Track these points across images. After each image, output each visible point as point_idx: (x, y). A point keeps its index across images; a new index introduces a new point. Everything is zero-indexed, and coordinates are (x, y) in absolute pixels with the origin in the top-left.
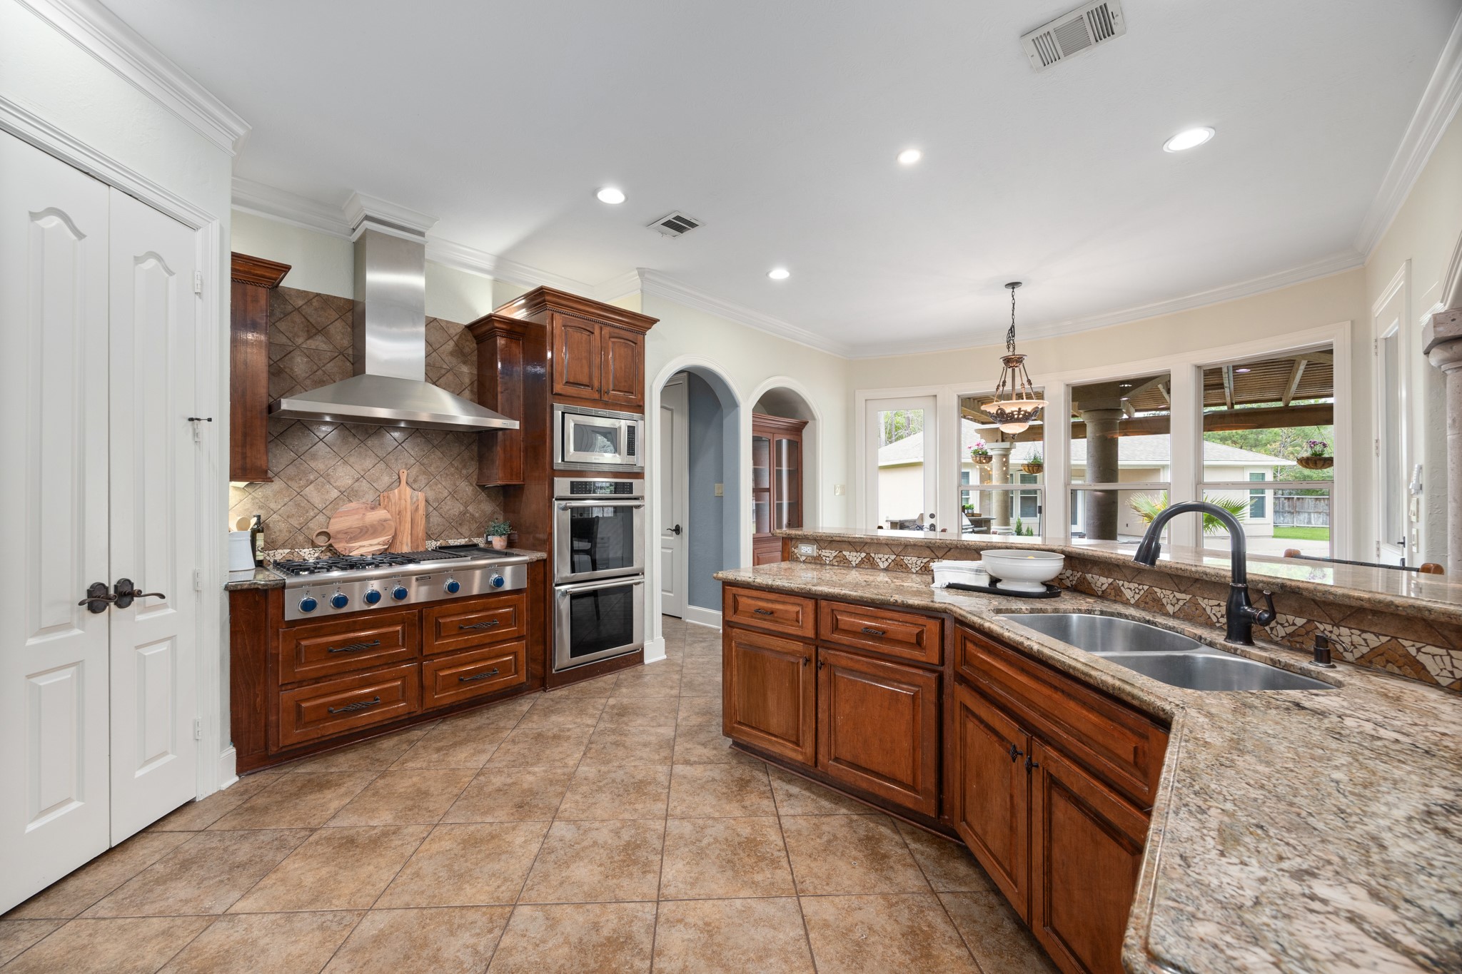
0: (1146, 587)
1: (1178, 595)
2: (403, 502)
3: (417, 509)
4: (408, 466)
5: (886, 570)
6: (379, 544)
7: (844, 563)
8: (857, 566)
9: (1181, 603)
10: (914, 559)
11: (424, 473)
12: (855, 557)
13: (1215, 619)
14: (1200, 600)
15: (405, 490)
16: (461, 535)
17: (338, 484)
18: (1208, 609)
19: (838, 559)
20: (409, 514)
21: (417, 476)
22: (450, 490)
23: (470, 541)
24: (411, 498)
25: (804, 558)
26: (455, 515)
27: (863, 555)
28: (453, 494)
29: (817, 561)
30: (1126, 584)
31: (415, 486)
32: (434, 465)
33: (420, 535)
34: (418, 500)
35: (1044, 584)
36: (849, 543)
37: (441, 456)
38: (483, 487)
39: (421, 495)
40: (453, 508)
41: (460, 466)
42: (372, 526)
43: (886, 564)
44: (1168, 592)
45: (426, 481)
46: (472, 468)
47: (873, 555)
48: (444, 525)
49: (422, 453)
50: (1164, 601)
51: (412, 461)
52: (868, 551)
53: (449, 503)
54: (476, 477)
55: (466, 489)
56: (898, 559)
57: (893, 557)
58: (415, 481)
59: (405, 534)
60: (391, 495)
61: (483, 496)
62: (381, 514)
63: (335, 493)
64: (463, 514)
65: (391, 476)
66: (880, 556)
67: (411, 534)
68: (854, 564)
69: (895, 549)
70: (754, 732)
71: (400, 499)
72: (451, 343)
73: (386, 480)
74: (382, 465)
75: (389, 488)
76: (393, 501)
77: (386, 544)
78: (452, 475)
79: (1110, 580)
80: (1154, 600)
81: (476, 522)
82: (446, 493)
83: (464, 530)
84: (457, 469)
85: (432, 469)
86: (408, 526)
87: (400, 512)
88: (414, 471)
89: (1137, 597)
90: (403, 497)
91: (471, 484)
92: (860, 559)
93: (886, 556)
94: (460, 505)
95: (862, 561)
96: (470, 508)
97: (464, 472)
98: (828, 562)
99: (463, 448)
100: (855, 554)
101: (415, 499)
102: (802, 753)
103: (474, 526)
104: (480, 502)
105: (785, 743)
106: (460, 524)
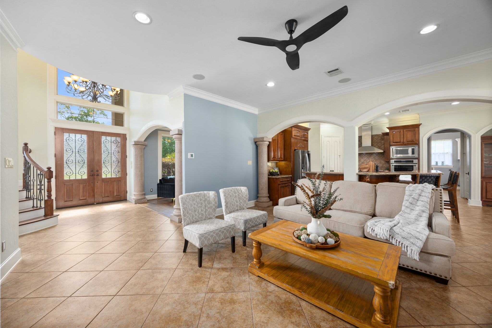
3: (373, 165)
17: (361, 161)
20: (372, 166)
22: (380, 162)
31: (373, 162)
33: (374, 169)
39: (374, 163)
42: (366, 167)
58: (373, 161)
62: (367, 166)
63: (361, 163)
72: (380, 138)
73: (368, 161)
74: (368, 159)
75: (369, 162)
78: (380, 160)
86: (372, 168)
87: (370, 165)
97: (382, 159)
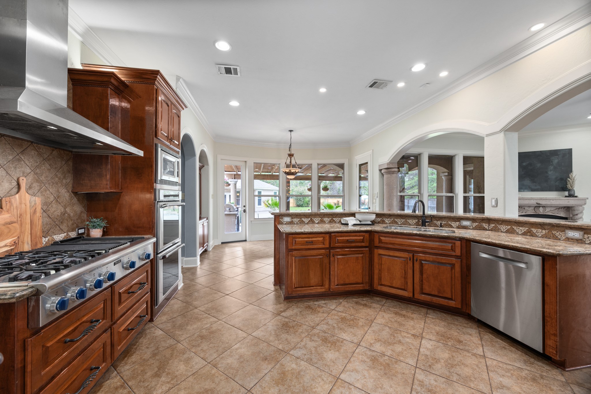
0: (392, 219)
1: (402, 220)
2: (23, 206)
3: (35, 212)
4: (25, 175)
5: (318, 223)
6: (6, 246)
7: (302, 222)
8: (307, 223)
9: (402, 221)
10: (327, 219)
11: (37, 181)
12: (306, 220)
13: (411, 224)
14: (408, 220)
15: (25, 196)
16: (62, 231)
18: (410, 222)
19: (300, 221)
20: (28, 217)
21: (32, 184)
22: (55, 196)
23: (68, 235)
24: (30, 202)
25: (285, 223)
26: (58, 216)
27: (310, 219)
28: (57, 199)
29: (291, 223)
30: (386, 219)
31: (32, 192)
32: (44, 175)
33: (38, 233)
34: (35, 204)
35: (371, 222)
36: (304, 215)
37: (49, 168)
38: (75, 193)
39: (37, 200)
40: (57, 210)
41: (62, 177)
43: (318, 221)
44: (399, 220)
45: (39, 188)
46: (69, 180)
47: (313, 219)
48: (50, 224)
49: (36, 164)
50: (398, 222)
51: (28, 170)
52: (311, 218)
53: (54, 206)
54: (71, 186)
55: (65, 194)
56: (322, 219)
57: (320, 219)
59: (26, 234)
60: (13, 200)
61: (75, 200)
64: (63, 214)
65: (11, 183)
66: (316, 219)
67: (31, 234)
68: (306, 222)
69: (321, 216)
70: (303, 289)
71: (21, 203)
73: (7, 186)
74: (3, 172)
75: (10, 194)
76: (15, 205)
77: (13, 245)
78: (57, 184)
79: (381, 219)
80: (395, 222)
81: (71, 220)
82: (52, 198)
83: (64, 227)
84: (59, 179)
85: (43, 178)
86: (28, 226)
87: (21, 215)
88: (31, 178)
89: (389, 222)
90: (23, 201)
91: (68, 191)
92: (308, 220)
93: (318, 219)
94: (61, 207)
95: (309, 221)
96: (68, 210)
97: (64, 181)
98: (296, 223)
99: (64, 163)
100: (306, 219)
101: (33, 204)
102: (324, 288)
103: (70, 223)
104: (73, 205)
105: (317, 287)
106: (62, 222)
